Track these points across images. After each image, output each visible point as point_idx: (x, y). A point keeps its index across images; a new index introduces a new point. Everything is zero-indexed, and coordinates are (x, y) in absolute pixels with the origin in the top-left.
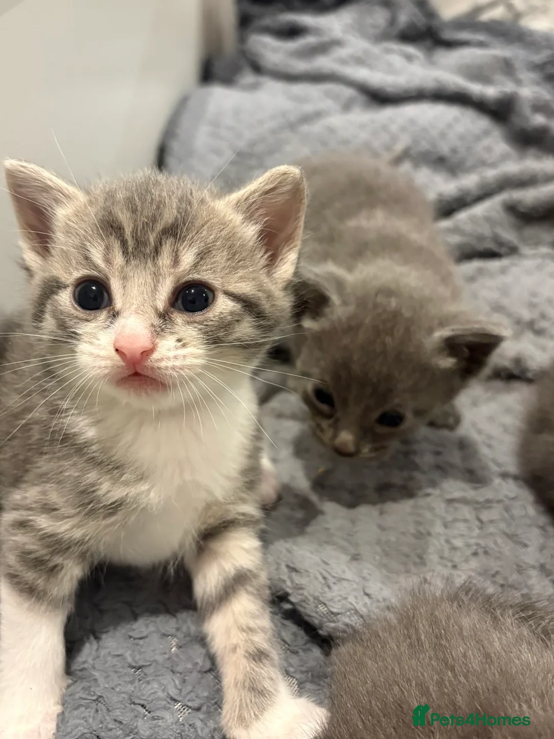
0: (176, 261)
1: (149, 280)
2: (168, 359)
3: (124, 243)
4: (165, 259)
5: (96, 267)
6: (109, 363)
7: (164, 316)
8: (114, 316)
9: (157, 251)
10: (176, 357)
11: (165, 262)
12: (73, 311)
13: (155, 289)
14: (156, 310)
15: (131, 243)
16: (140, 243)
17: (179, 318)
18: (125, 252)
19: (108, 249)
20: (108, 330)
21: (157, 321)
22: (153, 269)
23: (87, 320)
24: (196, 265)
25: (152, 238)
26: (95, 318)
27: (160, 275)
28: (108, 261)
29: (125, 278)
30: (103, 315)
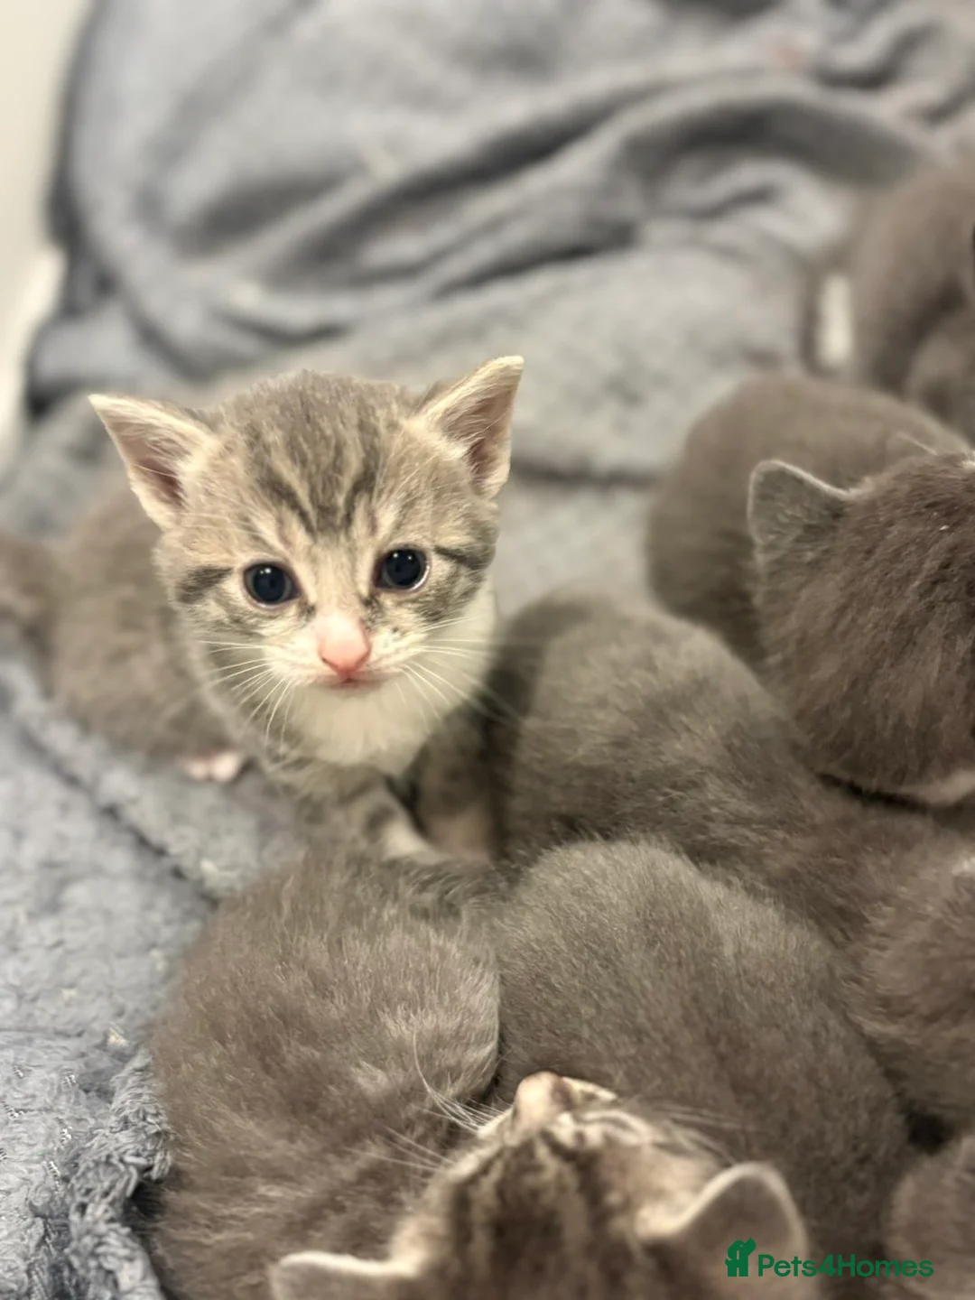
0: (373, 527)
1: (345, 559)
2: (388, 656)
3: (303, 516)
4: (359, 527)
5: (270, 549)
6: (312, 672)
7: (370, 602)
8: (309, 612)
9: (349, 519)
10: (397, 651)
11: (360, 532)
12: (250, 608)
13: (353, 571)
14: (359, 595)
15: (312, 514)
16: (325, 511)
17: (387, 600)
18: (309, 529)
19: (281, 522)
20: (305, 630)
21: (364, 613)
22: (347, 544)
23: (271, 618)
24: (398, 526)
25: (340, 500)
26: (282, 616)
27: (356, 549)
28: (285, 540)
29: (313, 560)
30: (292, 609)
